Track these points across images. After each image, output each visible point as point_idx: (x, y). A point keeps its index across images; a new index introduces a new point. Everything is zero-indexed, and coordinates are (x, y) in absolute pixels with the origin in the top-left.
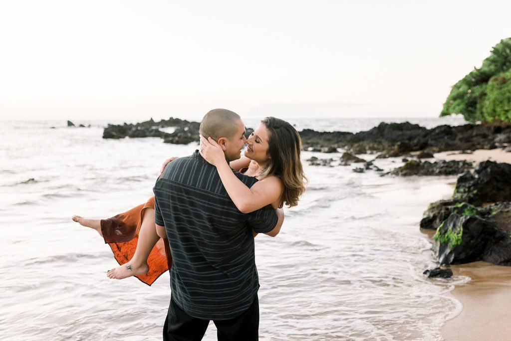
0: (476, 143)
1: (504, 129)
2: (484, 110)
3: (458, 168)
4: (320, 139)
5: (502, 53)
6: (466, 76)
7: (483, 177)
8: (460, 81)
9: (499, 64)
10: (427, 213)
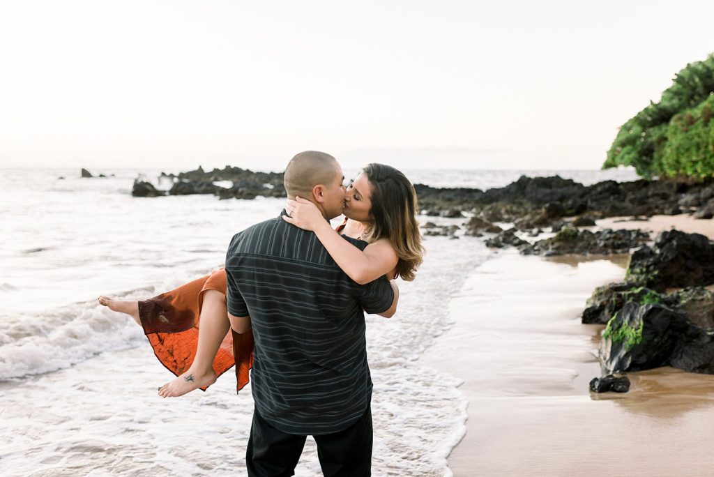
0: (653, 206)
1: (691, 187)
2: (664, 161)
3: (629, 239)
4: (438, 198)
5: (688, 82)
6: (639, 113)
7: (667, 252)
8: (630, 121)
9: (684, 98)
10: (592, 301)
